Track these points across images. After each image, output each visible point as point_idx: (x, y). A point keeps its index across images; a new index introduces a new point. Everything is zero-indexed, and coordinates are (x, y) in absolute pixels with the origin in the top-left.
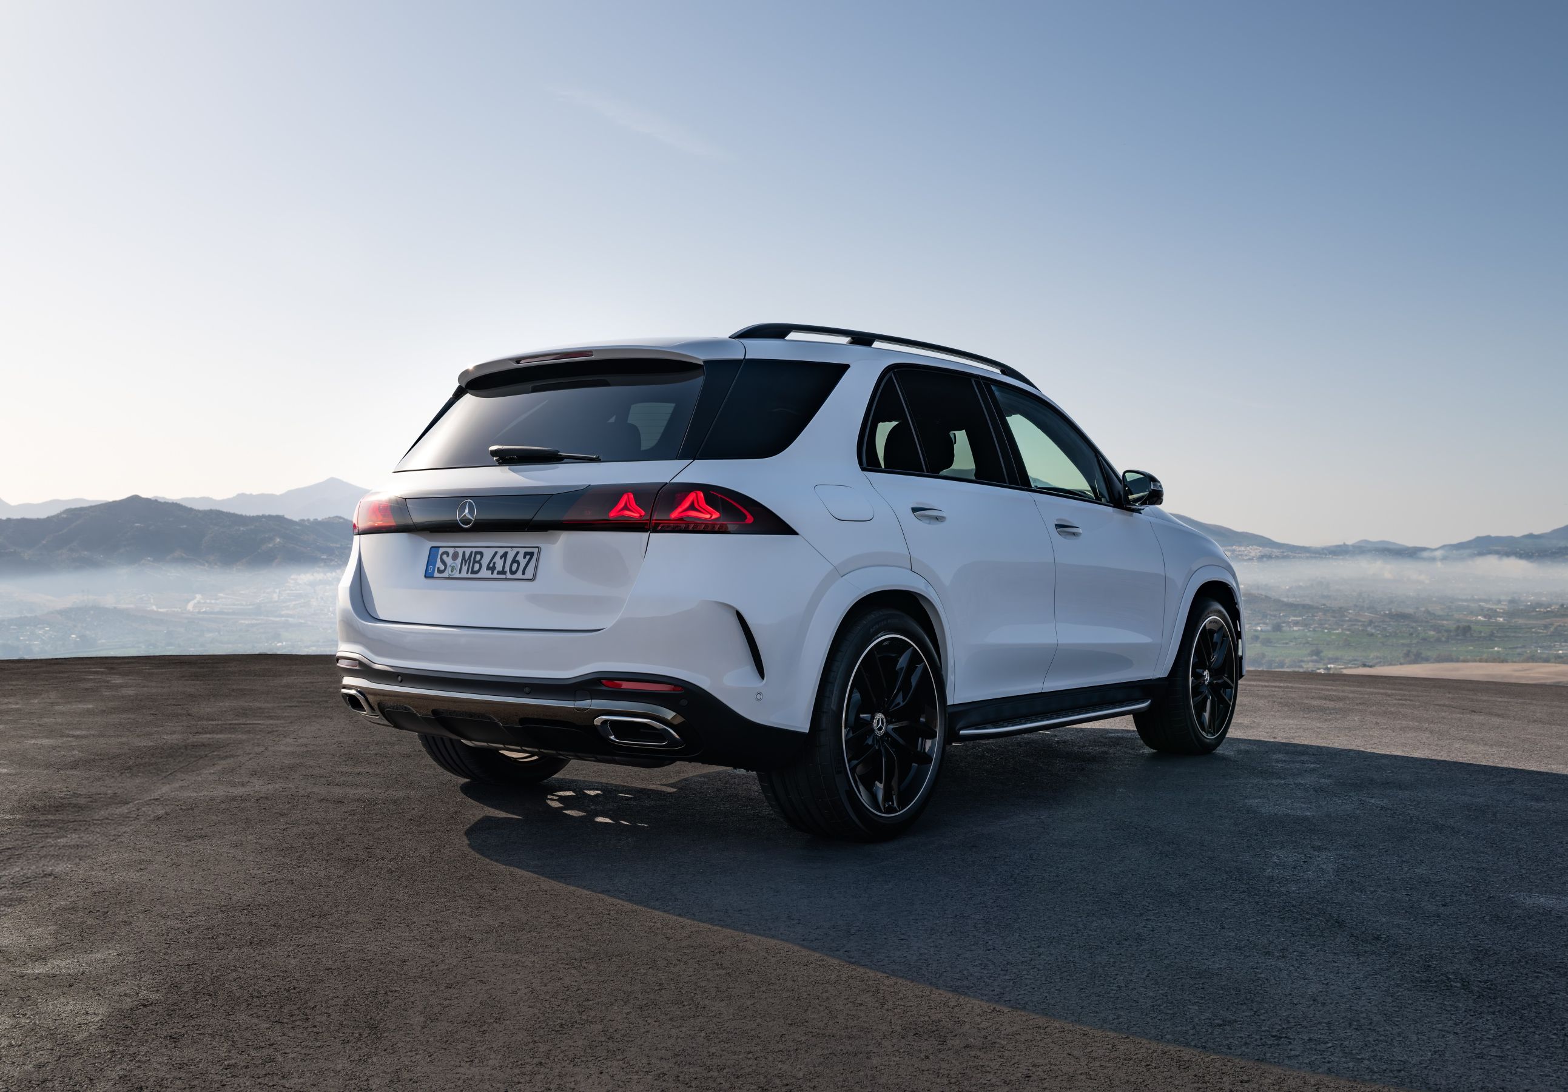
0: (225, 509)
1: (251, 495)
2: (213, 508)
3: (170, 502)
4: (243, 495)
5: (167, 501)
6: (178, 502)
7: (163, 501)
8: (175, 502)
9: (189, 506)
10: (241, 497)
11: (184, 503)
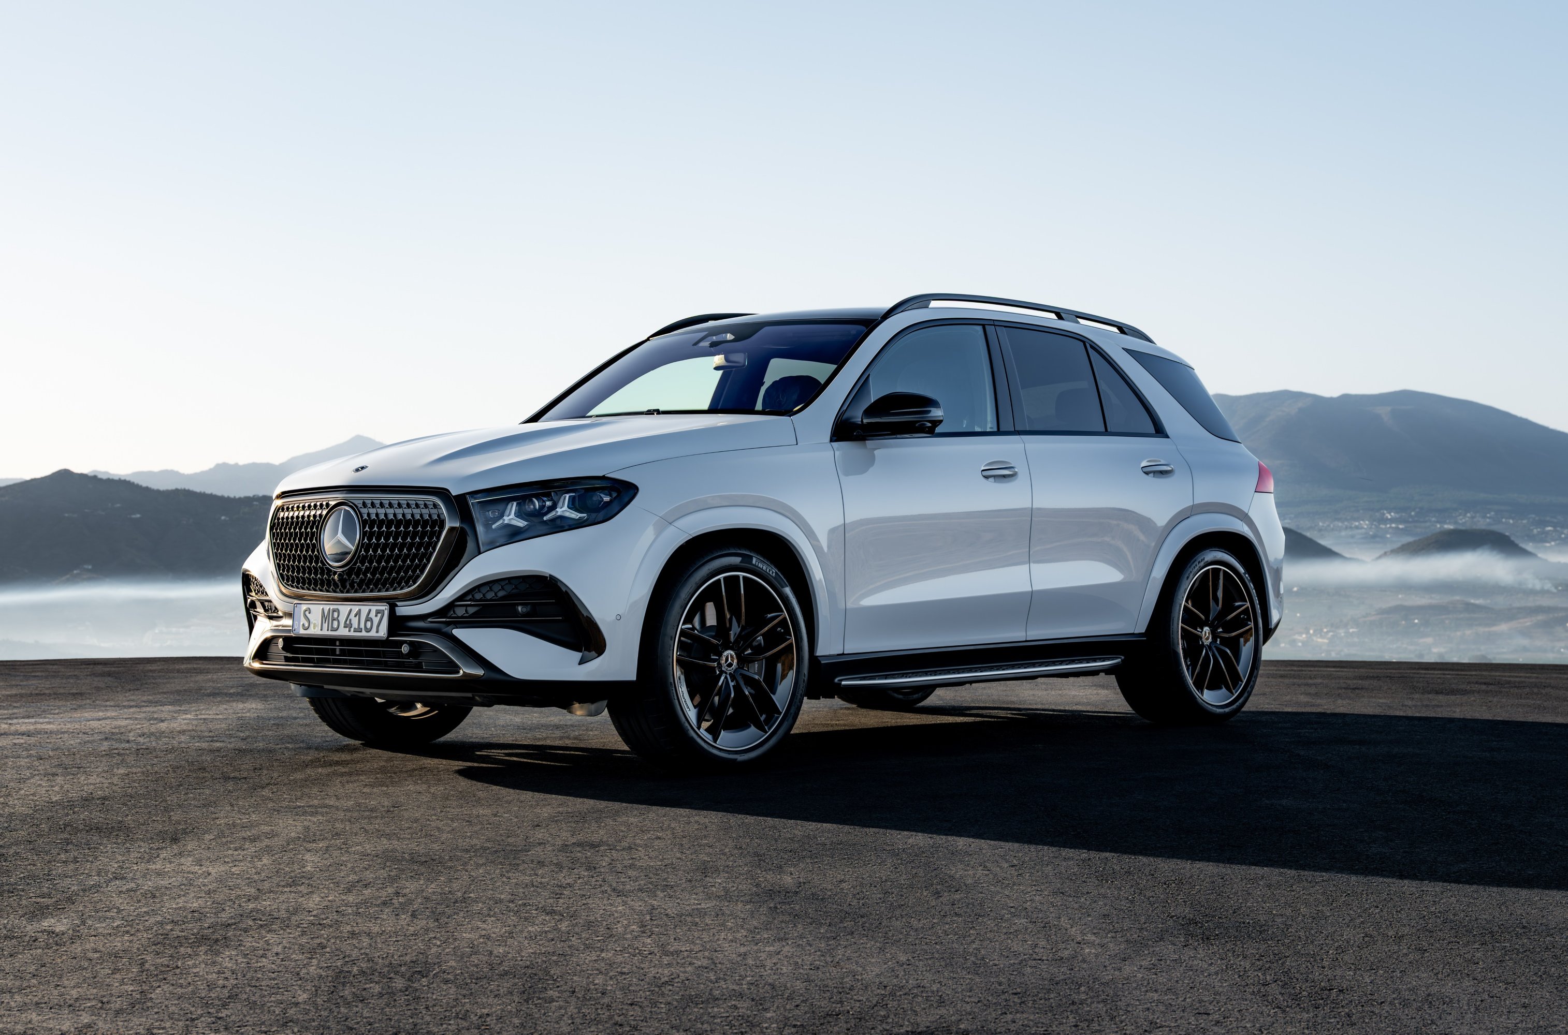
0: (197, 489)
1: (236, 464)
2: (179, 488)
3: (116, 478)
4: (225, 465)
5: (111, 477)
6: (128, 479)
7: (104, 477)
8: (123, 478)
9: (144, 485)
10: (222, 468)
11: (136, 480)
